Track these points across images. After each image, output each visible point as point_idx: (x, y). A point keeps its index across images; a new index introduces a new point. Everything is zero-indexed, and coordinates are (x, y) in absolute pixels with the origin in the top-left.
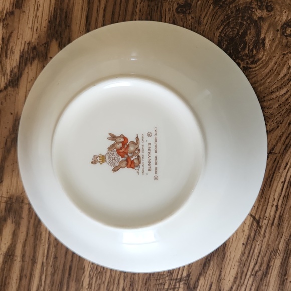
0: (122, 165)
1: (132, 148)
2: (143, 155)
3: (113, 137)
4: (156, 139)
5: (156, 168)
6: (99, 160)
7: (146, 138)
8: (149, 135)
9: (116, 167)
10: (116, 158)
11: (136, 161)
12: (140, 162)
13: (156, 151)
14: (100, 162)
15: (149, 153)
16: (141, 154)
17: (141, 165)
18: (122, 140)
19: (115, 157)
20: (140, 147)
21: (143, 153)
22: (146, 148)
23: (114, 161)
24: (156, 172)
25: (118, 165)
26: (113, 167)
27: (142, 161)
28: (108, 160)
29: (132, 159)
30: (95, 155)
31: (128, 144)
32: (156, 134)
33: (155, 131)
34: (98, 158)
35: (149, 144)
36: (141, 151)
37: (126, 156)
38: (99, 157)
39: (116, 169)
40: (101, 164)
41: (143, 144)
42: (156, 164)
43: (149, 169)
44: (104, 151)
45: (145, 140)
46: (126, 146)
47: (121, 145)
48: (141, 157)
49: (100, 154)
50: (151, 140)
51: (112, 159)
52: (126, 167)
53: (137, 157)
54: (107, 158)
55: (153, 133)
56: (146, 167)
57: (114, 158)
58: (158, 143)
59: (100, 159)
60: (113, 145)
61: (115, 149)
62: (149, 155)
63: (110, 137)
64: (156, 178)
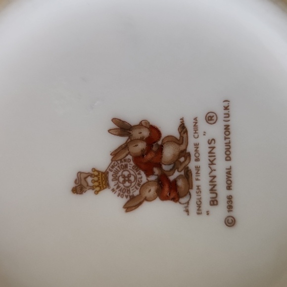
0: (147, 194)
1: (169, 152)
2: (198, 168)
3: (122, 128)
4: (227, 128)
5: (230, 198)
6: (90, 184)
7: (203, 125)
8: (210, 118)
9: (132, 198)
10: (132, 178)
11: (180, 183)
12: (189, 185)
13: (228, 158)
14: (93, 188)
15: (212, 163)
16: (192, 165)
17: (193, 192)
18: (146, 133)
19: (129, 176)
20: (191, 149)
21: (197, 164)
22: (204, 150)
23: (127, 184)
24: (230, 207)
25: (137, 193)
26: (124, 201)
27: (195, 183)
28: (112, 184)
29: (172, 178)
30: (80, 173)
31: (160, 143)
32: (228, 115)
33: (226, 108)
34: (89, 179)
35: (211, 141)
36: (193, 158)
37: (156, 171)
38: (91, 175)
39: (132, 205)
40: (97, 193)
41: (196, 141)
42: (229, 188)
43: (214, 202)
44: (102, 162)
45: (200, 132)
46: (155, 148)
47: (142, 146)
48: (194, 172)
49: (94, 170)
50: (216, 131)
51: (121, 179)
52: (158, 199)
53: (182, 173)
54: (110, 177)
55: (220, 113)
56: (206, 196)
57: (127, 179)
58: (233, 137)
59: (93, 181)
60: (124, 148)
61: (129, 157)
62: (213, 167)
63: (114, 126)
64: (230, 222)
